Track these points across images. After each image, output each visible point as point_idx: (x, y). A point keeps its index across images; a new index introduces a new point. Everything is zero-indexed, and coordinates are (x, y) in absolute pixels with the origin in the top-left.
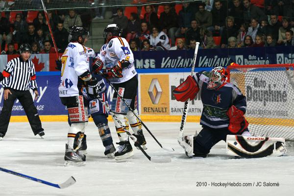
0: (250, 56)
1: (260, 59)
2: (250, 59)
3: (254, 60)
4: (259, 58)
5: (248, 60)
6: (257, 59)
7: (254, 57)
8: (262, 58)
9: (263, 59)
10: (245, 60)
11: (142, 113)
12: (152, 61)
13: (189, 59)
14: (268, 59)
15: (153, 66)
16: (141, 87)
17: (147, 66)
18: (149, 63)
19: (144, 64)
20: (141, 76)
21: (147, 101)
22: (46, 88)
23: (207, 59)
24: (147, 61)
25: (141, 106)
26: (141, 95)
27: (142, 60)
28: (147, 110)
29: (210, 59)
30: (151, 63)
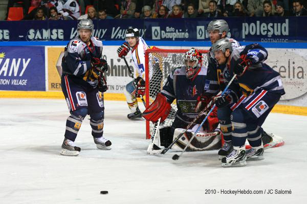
0: (167, 28)
1: (179, 32)
2: (167, 31)
3: (172, 32)
4: (177, 30)
5: (166, 32)
6: (175, 32)
7: (172, 29)
8: (181, 30)
9: (181, 32)
10: (163, 32)
11: (49, 89)
12: (60, 31)
13: (101, 30)
14: (187, 32)
15: (61, 37)
16: (49, 61)
17: (54, 37)
18: (57, 33)
19: (52, 34)
20: (48, 49)
21: (55, 76)
22: (29, 60)
23: (121, 31)
24: (54, 31)
25: (49, 82)
26: (49, 69)
27: (49, 30)
28: (55, 86)
29: (124, 30)
30: (59, 34)
